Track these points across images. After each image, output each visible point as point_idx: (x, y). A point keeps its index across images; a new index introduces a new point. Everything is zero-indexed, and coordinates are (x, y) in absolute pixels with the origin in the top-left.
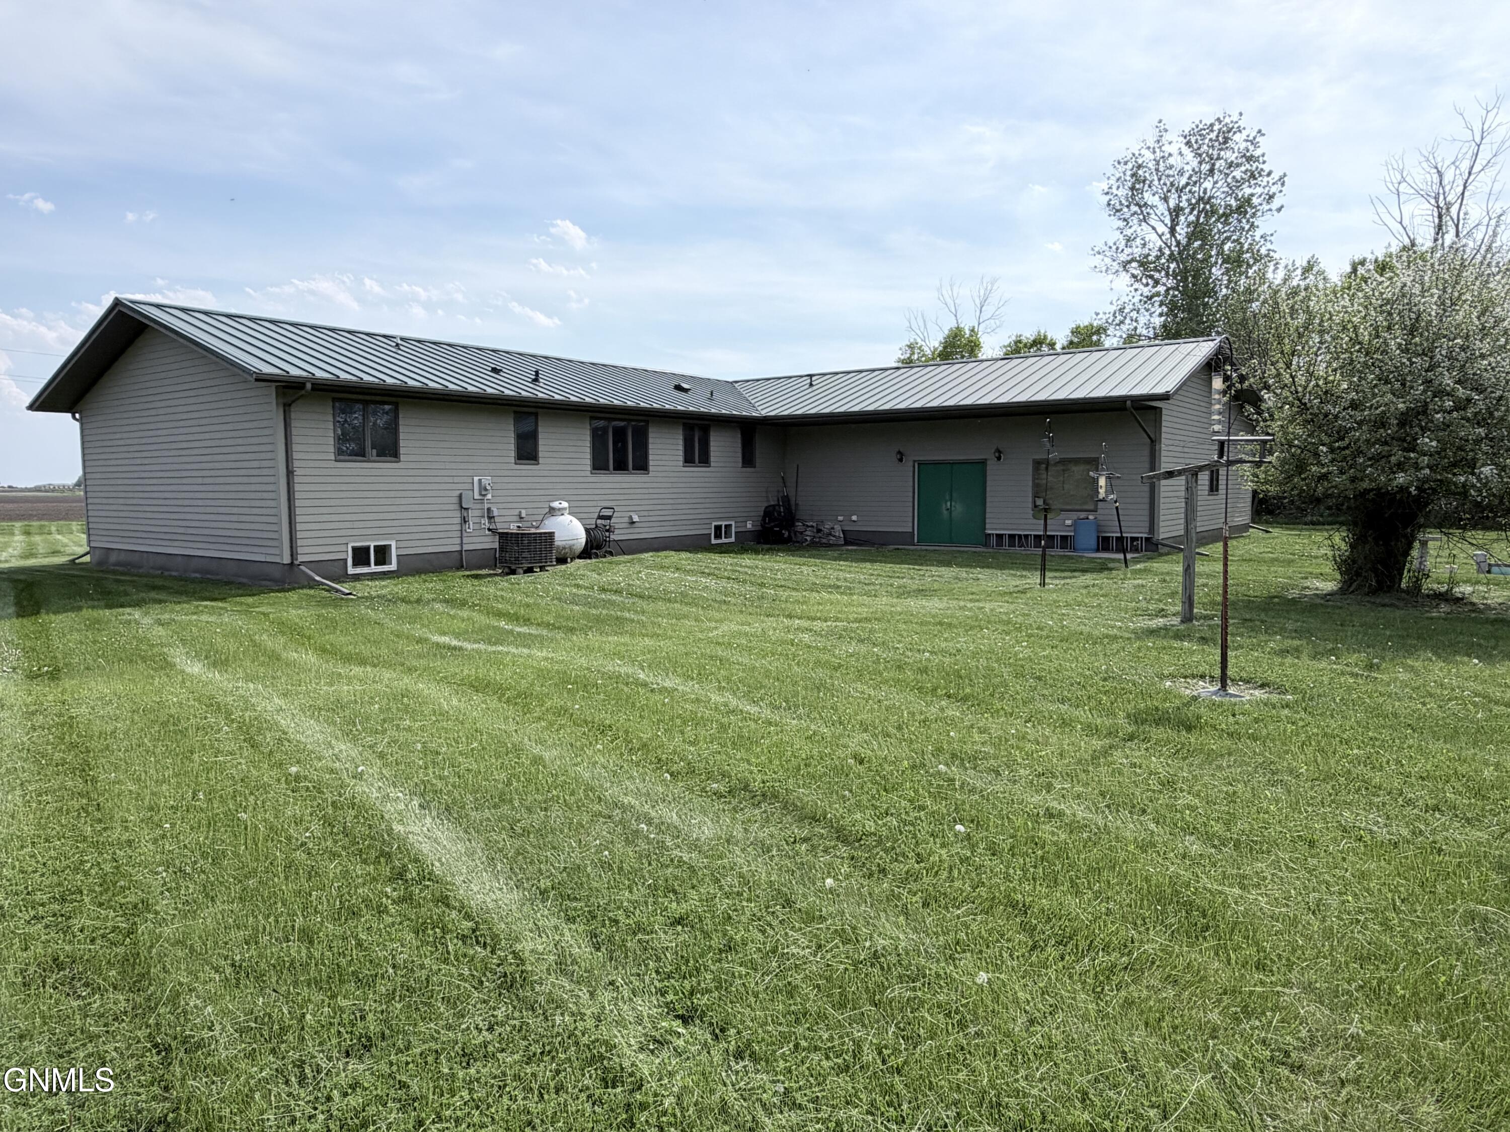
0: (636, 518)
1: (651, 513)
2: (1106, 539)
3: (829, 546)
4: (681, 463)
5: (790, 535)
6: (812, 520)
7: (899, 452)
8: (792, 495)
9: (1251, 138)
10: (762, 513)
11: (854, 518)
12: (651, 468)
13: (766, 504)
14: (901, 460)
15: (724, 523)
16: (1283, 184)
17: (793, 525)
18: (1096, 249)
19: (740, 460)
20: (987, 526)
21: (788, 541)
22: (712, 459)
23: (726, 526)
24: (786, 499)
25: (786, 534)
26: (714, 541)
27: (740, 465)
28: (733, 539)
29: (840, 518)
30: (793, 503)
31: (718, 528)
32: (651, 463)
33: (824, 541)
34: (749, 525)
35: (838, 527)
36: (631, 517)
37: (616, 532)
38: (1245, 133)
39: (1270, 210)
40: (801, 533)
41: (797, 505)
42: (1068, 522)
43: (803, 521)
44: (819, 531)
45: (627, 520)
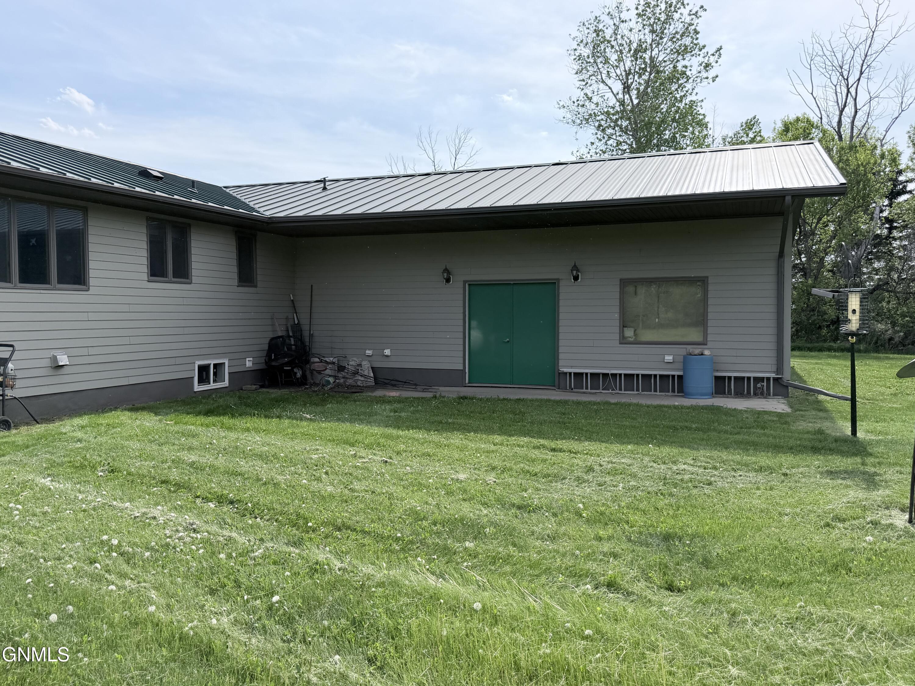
0: (63, 360)
1: (92, 351)
2: (719, 380)
3: (356, 390)
4: (145, 277)
5: (304, 376)
6: (331, 355)
7: (446, 270)
8: (305, 322)
9: (694, 12)
10: (266, 347)
11: (387, 352)
12: (92, 282)
13: (271, 335)
14: (448, 280)
15: (212, 362)
16: (720, 55)
17: (308, 362)
18: (561, 103)
19: (236, 276)
20: (561, 363)
21: (302, 382)
22: (194, 272)
23: (215, 366)
24: (297, 328)
25: (299, 374)
26: (197, 388)
27: (236, 282)
28: (226, 383)
29: (369, 352)
30: (306, 334)
31: (203, 370)
32: (92, 273)
33: (350, 382)
34: (249, 363)
35: (366, 365)
36: (54, 359)
37: (18, 383)
38: (688, 8)
39: (707, 78)
40: (319, 372)
41: (311, 336)
42: (669, 358)
43: (319, 356)
44: (341, 368)
45: (47, 363)
